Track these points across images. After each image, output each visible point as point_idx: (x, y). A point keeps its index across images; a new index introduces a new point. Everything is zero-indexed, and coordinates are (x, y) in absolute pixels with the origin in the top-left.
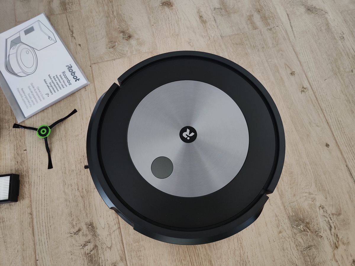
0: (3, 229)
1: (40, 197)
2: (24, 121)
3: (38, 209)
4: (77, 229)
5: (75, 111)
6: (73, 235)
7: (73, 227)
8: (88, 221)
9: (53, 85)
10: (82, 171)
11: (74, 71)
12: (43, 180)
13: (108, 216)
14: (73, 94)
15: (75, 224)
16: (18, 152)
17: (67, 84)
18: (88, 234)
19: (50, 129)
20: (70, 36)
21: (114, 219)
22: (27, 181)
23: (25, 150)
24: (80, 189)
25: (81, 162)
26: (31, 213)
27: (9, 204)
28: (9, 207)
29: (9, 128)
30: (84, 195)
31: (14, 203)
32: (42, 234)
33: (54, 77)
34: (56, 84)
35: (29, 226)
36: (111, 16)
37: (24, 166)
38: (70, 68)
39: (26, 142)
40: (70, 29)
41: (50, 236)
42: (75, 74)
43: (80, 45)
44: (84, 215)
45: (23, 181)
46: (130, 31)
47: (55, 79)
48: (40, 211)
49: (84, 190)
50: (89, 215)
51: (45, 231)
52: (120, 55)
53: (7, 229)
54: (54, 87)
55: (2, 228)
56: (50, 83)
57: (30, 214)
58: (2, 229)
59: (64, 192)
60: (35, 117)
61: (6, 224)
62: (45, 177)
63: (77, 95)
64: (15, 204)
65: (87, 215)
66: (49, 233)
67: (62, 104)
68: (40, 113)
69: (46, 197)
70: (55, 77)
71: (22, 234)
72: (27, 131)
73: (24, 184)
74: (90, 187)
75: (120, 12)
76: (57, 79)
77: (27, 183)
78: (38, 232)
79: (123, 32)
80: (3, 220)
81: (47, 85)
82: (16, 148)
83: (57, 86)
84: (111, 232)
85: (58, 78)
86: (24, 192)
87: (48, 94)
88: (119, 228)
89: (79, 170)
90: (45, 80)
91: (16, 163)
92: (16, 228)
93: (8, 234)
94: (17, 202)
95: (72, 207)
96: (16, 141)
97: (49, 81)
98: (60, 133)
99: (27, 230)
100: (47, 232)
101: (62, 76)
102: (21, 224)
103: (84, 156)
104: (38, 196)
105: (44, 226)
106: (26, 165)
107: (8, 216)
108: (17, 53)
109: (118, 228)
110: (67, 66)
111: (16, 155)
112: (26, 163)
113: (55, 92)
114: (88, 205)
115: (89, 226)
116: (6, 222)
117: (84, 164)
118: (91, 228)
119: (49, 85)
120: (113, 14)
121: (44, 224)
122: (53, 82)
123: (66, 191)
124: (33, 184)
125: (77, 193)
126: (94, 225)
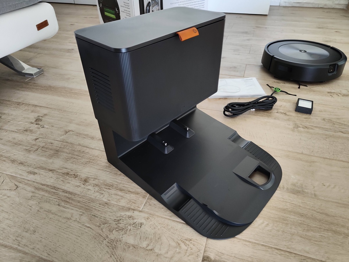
6: (333, 97)
8: (327, 93)
15: (328, 96)
18: (333, 94)
54: (252, 85)
56: (249, 85)
65: (324, 92)
91: (289, 103)
97: (247, 85)
111: (285, 102)
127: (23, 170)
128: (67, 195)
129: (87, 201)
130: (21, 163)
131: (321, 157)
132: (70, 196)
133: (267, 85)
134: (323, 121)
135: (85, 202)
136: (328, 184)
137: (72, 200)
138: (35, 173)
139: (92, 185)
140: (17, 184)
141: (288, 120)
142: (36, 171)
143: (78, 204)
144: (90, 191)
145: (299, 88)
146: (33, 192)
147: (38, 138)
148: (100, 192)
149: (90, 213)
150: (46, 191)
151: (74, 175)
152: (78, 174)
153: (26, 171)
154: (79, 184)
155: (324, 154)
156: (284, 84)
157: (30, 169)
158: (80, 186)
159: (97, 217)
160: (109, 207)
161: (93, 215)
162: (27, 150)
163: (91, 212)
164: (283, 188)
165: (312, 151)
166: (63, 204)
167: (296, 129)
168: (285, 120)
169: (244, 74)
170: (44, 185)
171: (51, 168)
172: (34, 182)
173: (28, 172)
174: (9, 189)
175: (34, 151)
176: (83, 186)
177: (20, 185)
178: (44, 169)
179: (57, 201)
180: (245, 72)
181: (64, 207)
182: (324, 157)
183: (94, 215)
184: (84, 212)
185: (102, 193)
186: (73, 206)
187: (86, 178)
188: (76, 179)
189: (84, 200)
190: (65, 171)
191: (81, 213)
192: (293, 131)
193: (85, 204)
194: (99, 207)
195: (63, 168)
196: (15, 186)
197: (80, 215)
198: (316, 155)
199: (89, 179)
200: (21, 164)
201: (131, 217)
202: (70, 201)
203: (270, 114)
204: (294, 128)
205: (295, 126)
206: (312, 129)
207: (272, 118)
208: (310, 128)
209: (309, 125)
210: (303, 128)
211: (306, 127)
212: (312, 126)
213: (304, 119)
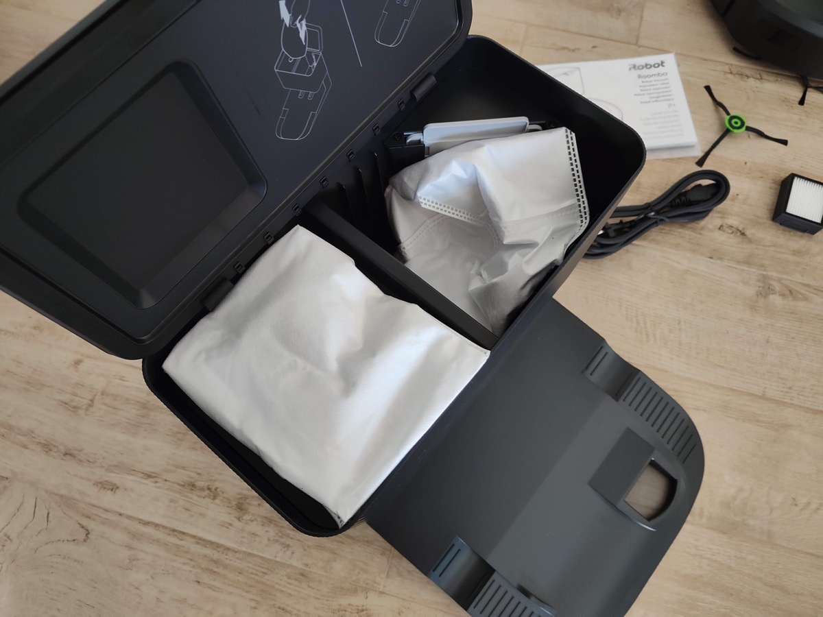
9: (654, 96)
11: (644, 65)
16: (746, 173)
17: (665, 77)
23: (746, 164)
33: (642, 90)
34: (656, 91)
37: (772, 171)
38: (635, 68)
39: (733, 158)
40: (557, 50)
42: (650, 65)
47: (646, 90)
54: (661, 94)
56: (651, 98)
81: (653, 102)
83: (660, 90)
85: (646, 86)
87: (670, 105)
90: (642, 102)
97: (646, 98)
101: (644, 80)
122: (650, 94)
127: (83, 478)
128: (208, 551)
129: (258, 568)
130: (68, 454)
131: (807, 410)
132: (216, 555)
133: (708, 88)
135: (254, 572)
136: (805, 500)
137: (226, 567)
138: (114, 488)
139: (258, 519)
140: (85, 522)
141: (748, 261)
142: (114, 478)
143: (241, 578)
144: (257, 539)
145: (802, 102)
146: (130, 547)
147: (79, 357)
148: (283, 540)
149: (273, 602)
150: (157, 542)
151: (209, 489)
152: (217, 484)
153: (89, 480)
154: (227, 518)
155: (816, 396)
156: (758, 83)
157: (99, 474)
158: (231, 525)
159: (290, 612)
160: (311, 584)
161: (279, 608)
162: (66, 403)
163: (274, 600)
164: (701, 515)
165: (790, 388)
166: (205, 578)
167: (761, 301)
168: (738, 262)
169: (640, 25)
170: (147, 523)
171: (148, 469)
172: (120, 515)
173: (96, 484)
174: (71, 539)
175: (87, 410)
176: (237, 523)
177: (91, 525)
178: (133, 472)
179: (190, 571)
180: (642, 18)
181: (211, 587)
182: (816, 408)
183: (282, 606)
184: (258, 598)
185: (287, 543)
186: (230, 583)
187: (241, 498)
188: (217, 501)
189: (251, 565)
190: (183, 476)
191: (253, 604)
192: (753, 308)
193: (257, 577)
194: (288, 586)
195: (177, 467)
196: (81, 529)
197: (251, 608)
198: (796, 402)
199: (248, 501)
200: (68, 456)
201: (363, 610)
202: (220, 570)
203: (700, 234)
204: (759, 294)
205: (761, 289)
206: (806, 299)
207: (702, 254)
208: (800, 296)
209: (800, 283)
210: (783, 295)
211: (791, 293)
212: (808, 286)
213: (792, 258)
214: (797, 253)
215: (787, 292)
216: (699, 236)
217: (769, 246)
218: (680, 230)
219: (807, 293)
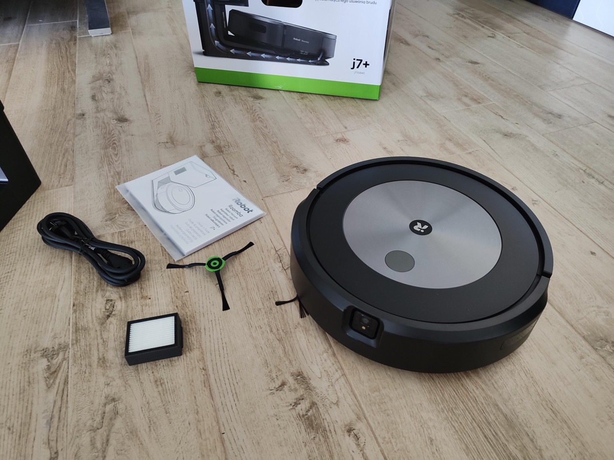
0: (162, 395)
1: (216, 346)
2: (182, 259)
3: (214, 362)
4: (278, 383)
5: (251, 244)
6: (274, 391)
7: (272, 381)
8: (294, 370)
9: (218, 218)
10: (273, 309)
11: (243, 204)
12: (218, 325)
13: (323, 361)
14: (245, 227)
15: (275, 377)
16: (176, 295)
17: (238, 216)
18: (298, 387)
19: (223, 261)
20: (230, 174)
21: (333, 364)
22: (194, 328)
23: (186, 292)
24: (275, 330)
25: (270, 299)
26: (205, 368)
27: (168, 359)
28: (169, 364)
29: (162, 269)
30: (281, 337)
31: (176, 358)
32: (226, 394)
33: (218, 211)
34: (222, 217)
35: (203, 385)
36: (278, 154)
37: (187, 310)
38: (238, 202)
39: (187, 283)
40: (230, 168)
41: (238, 396)
42: (245, 206)
43: (245, 181)
44: (287, 362)
45: (188, 329)
46: (305, 165)
47: (220, 213)
48: (219, 364)
49: (281, 331)
50: (294, 363)
51: (229, 390)
52: (298, 187)
53: (168, 393)
54: (220, 220)
55: (161, 392)
56: (214, 217)
57: (203, 369)
58: (160, 394)
59: (251, 336)
60: (196, 254)
61: (167, 387)
62: (220, 320)
63: (251, 227)
64: (178, 359)
65: (290, 362)
66: (236, 393)
67: (232, 238)
68: (203, 250)
69: (224, 345)
70: (220, 211)
71: (193, 398)
72: (186, 271)
73: (190, 332)
74: (288, 327)
75: (288, 151)
76: (222, 213)
77: (195, 330)
78: (219, 393)
79: (296, 167)
80: (162, 382)
81: (211, 220)
82: (173, 291)
83: (224, 219)
84: (333, 381)
85: (224, 212)
86: (190, 342)
87: (213, 228)
88: (344, 375)
89: (269, 308)
90: (206, 215)
91: (176, 308)
92: (184, 390)
93: (170, 400)
94: (182, 356)
95: (266, 354)
96: (172, 282)
97: (212, 215)
98: (235, 269)
99: (201, 391)
100: (234, 392)
101: (229, 209)
102: (191, 384)
103: (272, 291)
104: (212, 345)
105: (228, 384)
106: (190, 309)
107: (169, 375)
108: (166, 191)
109: (342, 375)
110: (233, 200)
111: (174, 299)
112: (190, 306)
113: (222, 224)
114: (290, 350)
115: (297, 376)
116: (166, 384)
117: (275, 300)
118: (302, 379)
119: (213, 219)
120: (280, 152)
121: (227, 381)
122: (217, 216)
123: (254, 335)
124: (202, 330)
125: (271, 337)
126: (305, 375)
134: (99, 400)
167: (39, 354)
203: (97, 291)
204: (45, 350)
205: (51, 350)
206: (49, 387)
207: (76, 299)
208: (51, 381)
209: (67, 376)
210: (49, 367)
211: (52, 373)
212: (66, 382)
213: (95, 359)
214: (103, 361)
215: (53, 369)
216: (95, 290)
217: (102, 338)
218: (96, 279)
219: (56, 386)
